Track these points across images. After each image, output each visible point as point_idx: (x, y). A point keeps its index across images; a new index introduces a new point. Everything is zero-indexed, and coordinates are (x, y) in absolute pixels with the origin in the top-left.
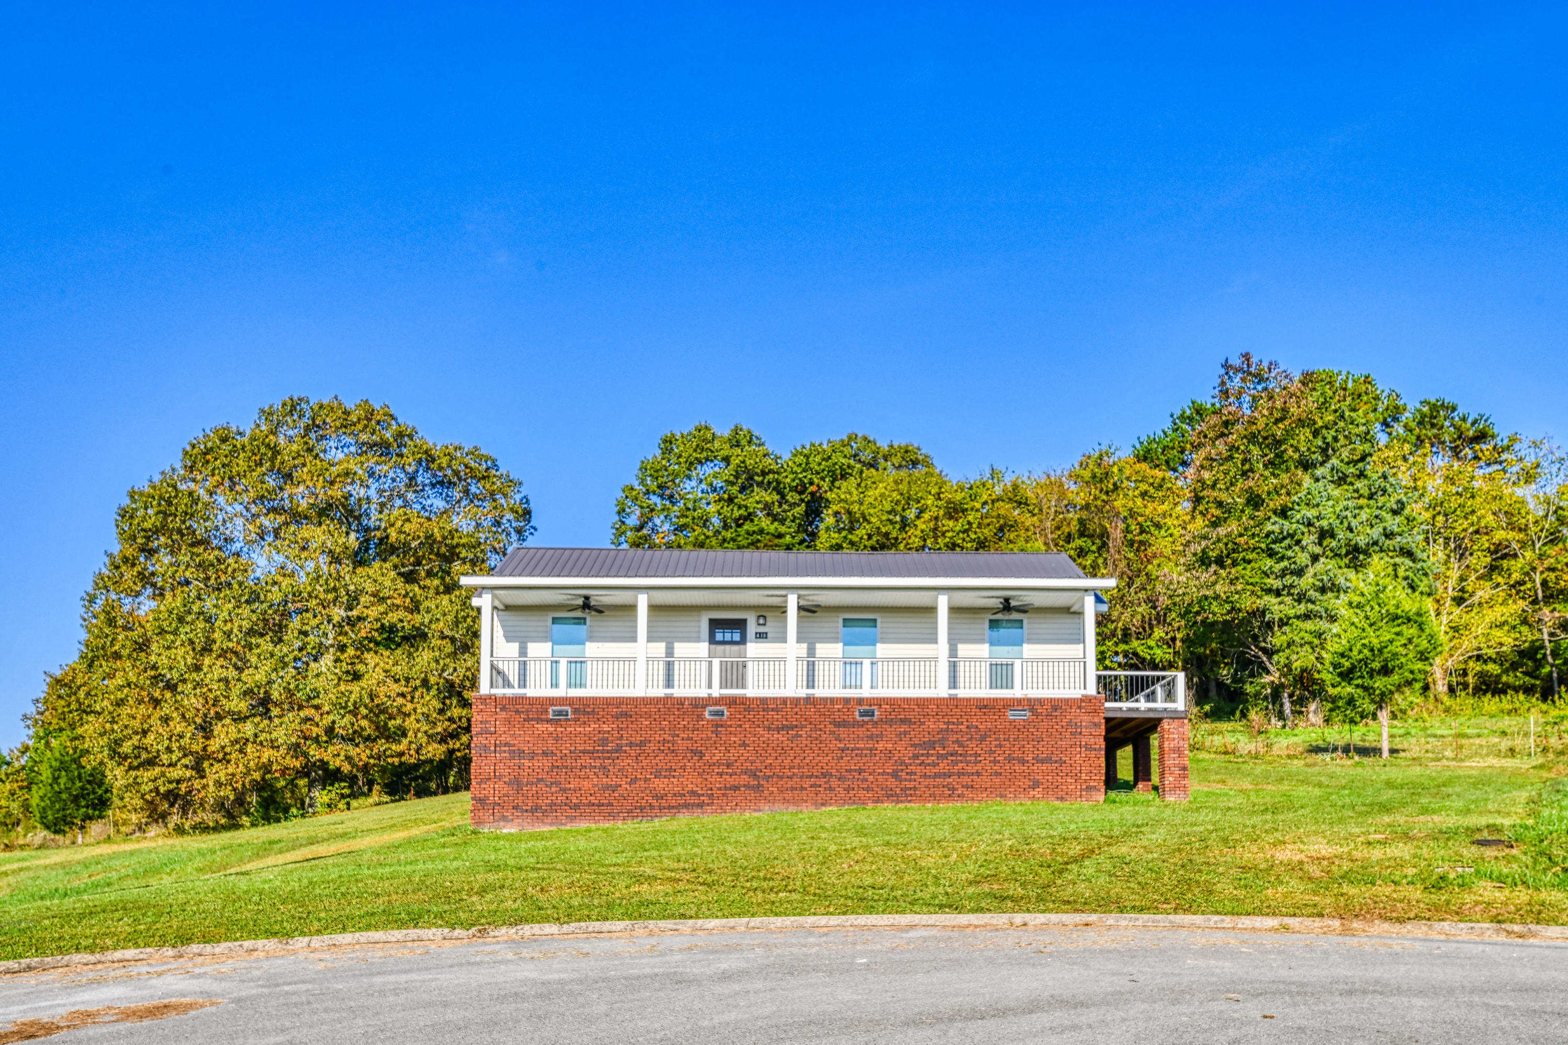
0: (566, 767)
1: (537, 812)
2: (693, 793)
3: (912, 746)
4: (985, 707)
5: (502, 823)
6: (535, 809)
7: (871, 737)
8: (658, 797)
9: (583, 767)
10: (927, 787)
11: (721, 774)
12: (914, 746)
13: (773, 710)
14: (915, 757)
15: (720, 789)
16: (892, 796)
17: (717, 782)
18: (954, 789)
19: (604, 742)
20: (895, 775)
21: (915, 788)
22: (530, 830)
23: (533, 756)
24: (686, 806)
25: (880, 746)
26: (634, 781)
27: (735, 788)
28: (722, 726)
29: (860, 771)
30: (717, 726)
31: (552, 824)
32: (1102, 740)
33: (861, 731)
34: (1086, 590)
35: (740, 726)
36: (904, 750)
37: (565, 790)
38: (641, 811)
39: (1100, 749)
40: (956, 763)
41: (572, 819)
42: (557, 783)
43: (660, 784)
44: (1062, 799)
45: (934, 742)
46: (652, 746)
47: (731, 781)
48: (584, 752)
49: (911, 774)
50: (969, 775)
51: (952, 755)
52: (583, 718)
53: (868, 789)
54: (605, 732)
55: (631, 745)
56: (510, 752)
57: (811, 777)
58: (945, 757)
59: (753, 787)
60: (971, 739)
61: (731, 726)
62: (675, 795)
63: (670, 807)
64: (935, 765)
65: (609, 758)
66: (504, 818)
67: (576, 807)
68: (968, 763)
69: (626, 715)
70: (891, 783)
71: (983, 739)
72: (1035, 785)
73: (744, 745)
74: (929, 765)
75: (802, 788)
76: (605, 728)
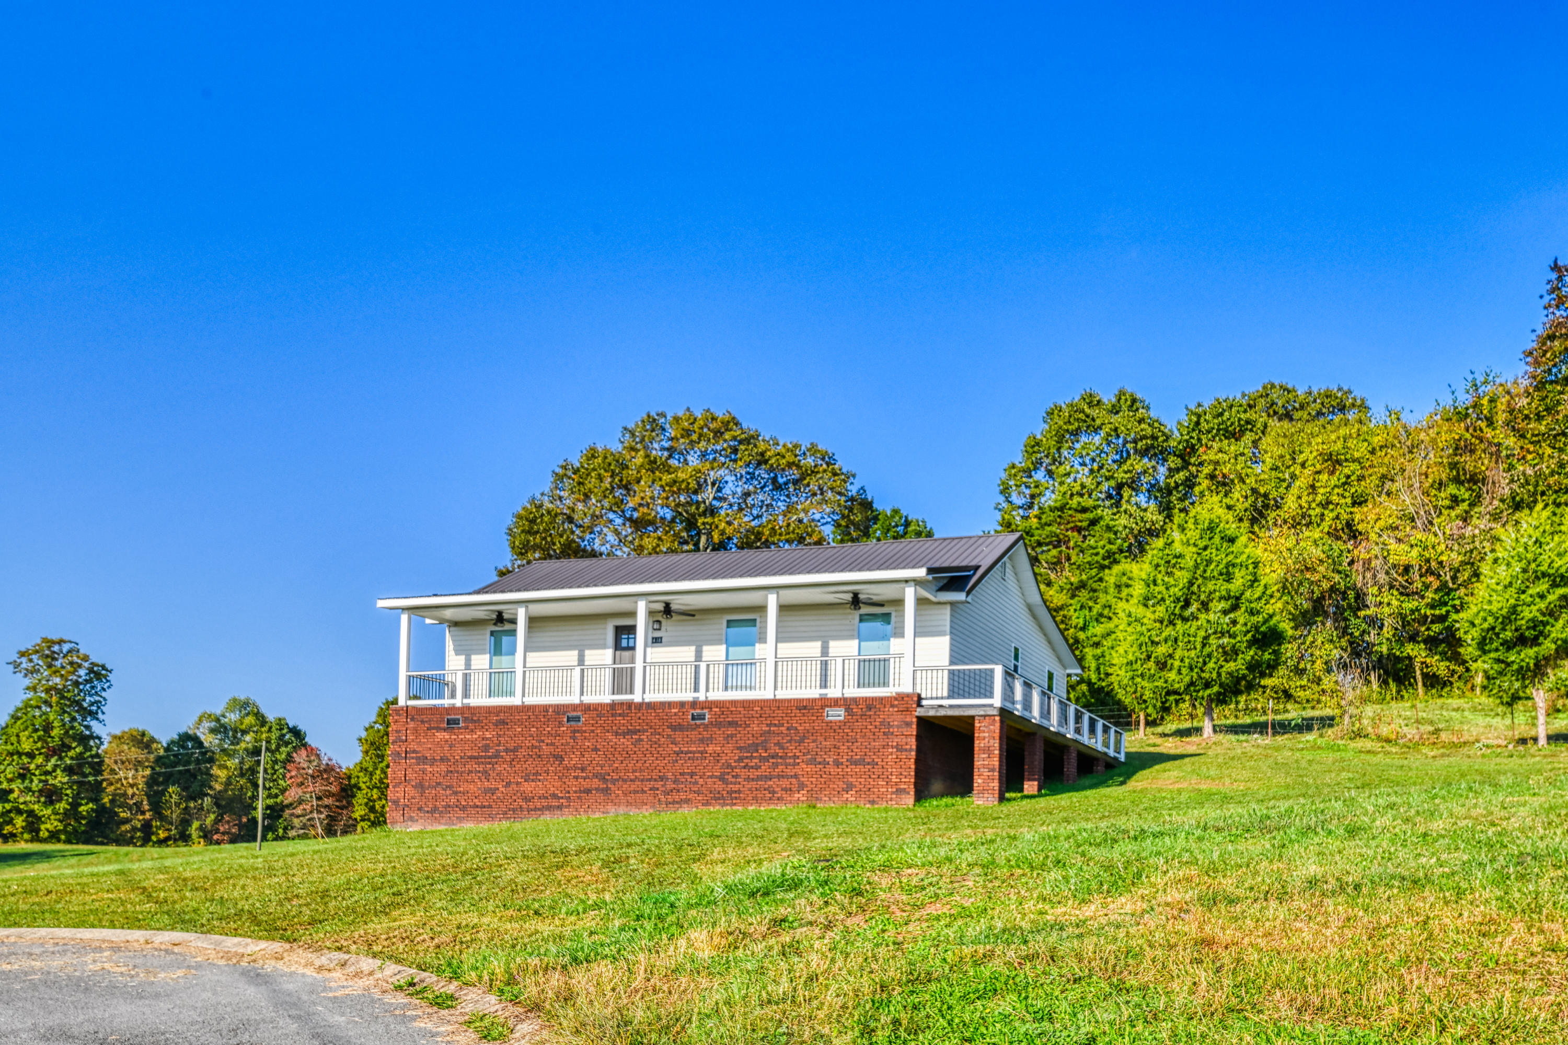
0: (457, 772)
1: (435, 813)
2: (554, 796)
3: (738, 748)
4: (805, 708)
5: (410, 823)
6: (434, 810)
7: (702, 741)
8: (527, 799)
9: (470, 772)
10: (750, 790)
11: (576, 778)
12: (740, 748)
13: (620, 715)
14: (741, 759)
15: (575, 792)
16: (718, 798)
17: (573, 785)
18: (774, 792)
19: (486, 748)
20: (722, 778)
21: (739, 792)
22: (429, 828)
23: (433, 762)
24: (549, 808)
25: (710, 749)
26: (508, 784)
27: (588, 791)
28: (578, 731)
29: (692, 774)
30: (574, 732)
31: (445, 824)
32: (914, 740)
33: (693, 735)
34: (907, 581)
35: (593, 731)
36: (730, 754)
37: (456, 793)
38: (513, 813)
39: (911, 750)
40: (776, 765)
41: (460, 819)
42: (450, 787)
43: (527, 787)
44: (873, 802)
45: (757, 745)
46: (522, 753)
47: (586, 784)
48: (471, 757)
49: (736, 777)
50: (788, 777)
51: (773, 757)
52: (471, 726)
53: (698, 793)
54: (487, 739)
55: (507, 750)
56: (417, 758)
57: (650, 780)
58: (766, 759)
59: (603, 789)
60: (790, 742)
61: (585, 732)
62: (540, 798)
63: (536, 809)
64: (757, 768)
65: (490, 763)
66: (411, 819)
67: (463, 809)
68: (787, 765)
69: (503, 722)
70: (719, 786)
71: (801, 741)
72: (849, 787)
73: (596, 750)
74: (752, 767)
75: (643, 792)
76: (488, 735)
